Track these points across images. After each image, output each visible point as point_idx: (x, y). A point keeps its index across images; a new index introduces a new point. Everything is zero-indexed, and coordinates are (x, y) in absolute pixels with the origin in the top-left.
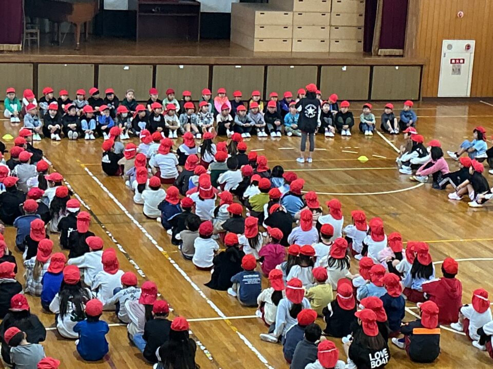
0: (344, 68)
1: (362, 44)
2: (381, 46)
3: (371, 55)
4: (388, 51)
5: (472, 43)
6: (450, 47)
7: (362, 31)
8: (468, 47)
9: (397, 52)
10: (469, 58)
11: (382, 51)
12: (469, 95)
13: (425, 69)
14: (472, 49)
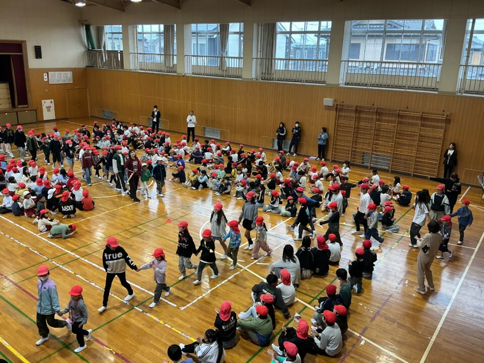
0: (6, 114)
1: (11, 105)
2: (19, 104)
3: (15, 108)
4: (21, 106)
5: (53, 100)
6: (45, 102)
7: (10, 100)
8: (51, 102)
9: (26, 106)
10: (53, 105)
11: (19, 106)
12: (55, 118)
13: (37, 111)
14: (53, 102)
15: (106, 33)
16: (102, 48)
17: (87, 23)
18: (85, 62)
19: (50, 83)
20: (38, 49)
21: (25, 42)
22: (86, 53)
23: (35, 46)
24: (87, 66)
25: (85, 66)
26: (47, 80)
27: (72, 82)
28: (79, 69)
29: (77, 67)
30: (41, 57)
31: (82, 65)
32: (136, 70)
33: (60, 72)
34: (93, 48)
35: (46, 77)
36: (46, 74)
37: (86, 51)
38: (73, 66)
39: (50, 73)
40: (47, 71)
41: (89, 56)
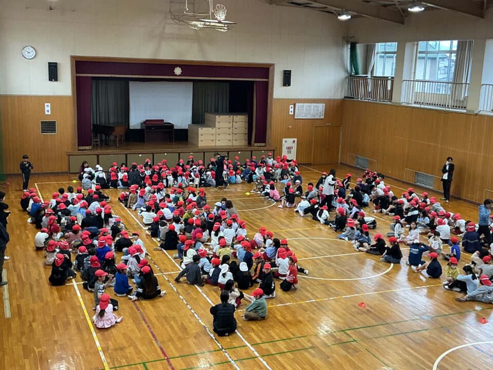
0: (240, 153)
1: (247, 142)
2: (255, 142)
3: (251, 146)
4: (258, 144)
5: (296, 140)
6: (286, 142)
7: (247, 136)
8: (294, 141)
9: (263, 144)
10: (295, 146)
11: (256, 144)
13: (276, 151)
14: (296, 142)
15: (377, 53)
16: (369, 73)
17: (352, 40)
18: (343, 92)
19: (296, 118)
20: (287, 75)
21: (273, 65)
22: (347, 80)
23: (285, 71)
24: (345, 97)
25: (343, 97)
26: (292, 113)
27: (322, 117)
28: (335, 100)
29: (332, 98)
30: (289, 85)
31: (340, 95)
32: (408, 104)
33: (310, 104)
34: (357, 73)
35: (291, 110)
36: (293, 106)
37: (347, 78)
38: (328, 97)
39: (297, 105)
40: (294, 102)
41: (349, 84)
